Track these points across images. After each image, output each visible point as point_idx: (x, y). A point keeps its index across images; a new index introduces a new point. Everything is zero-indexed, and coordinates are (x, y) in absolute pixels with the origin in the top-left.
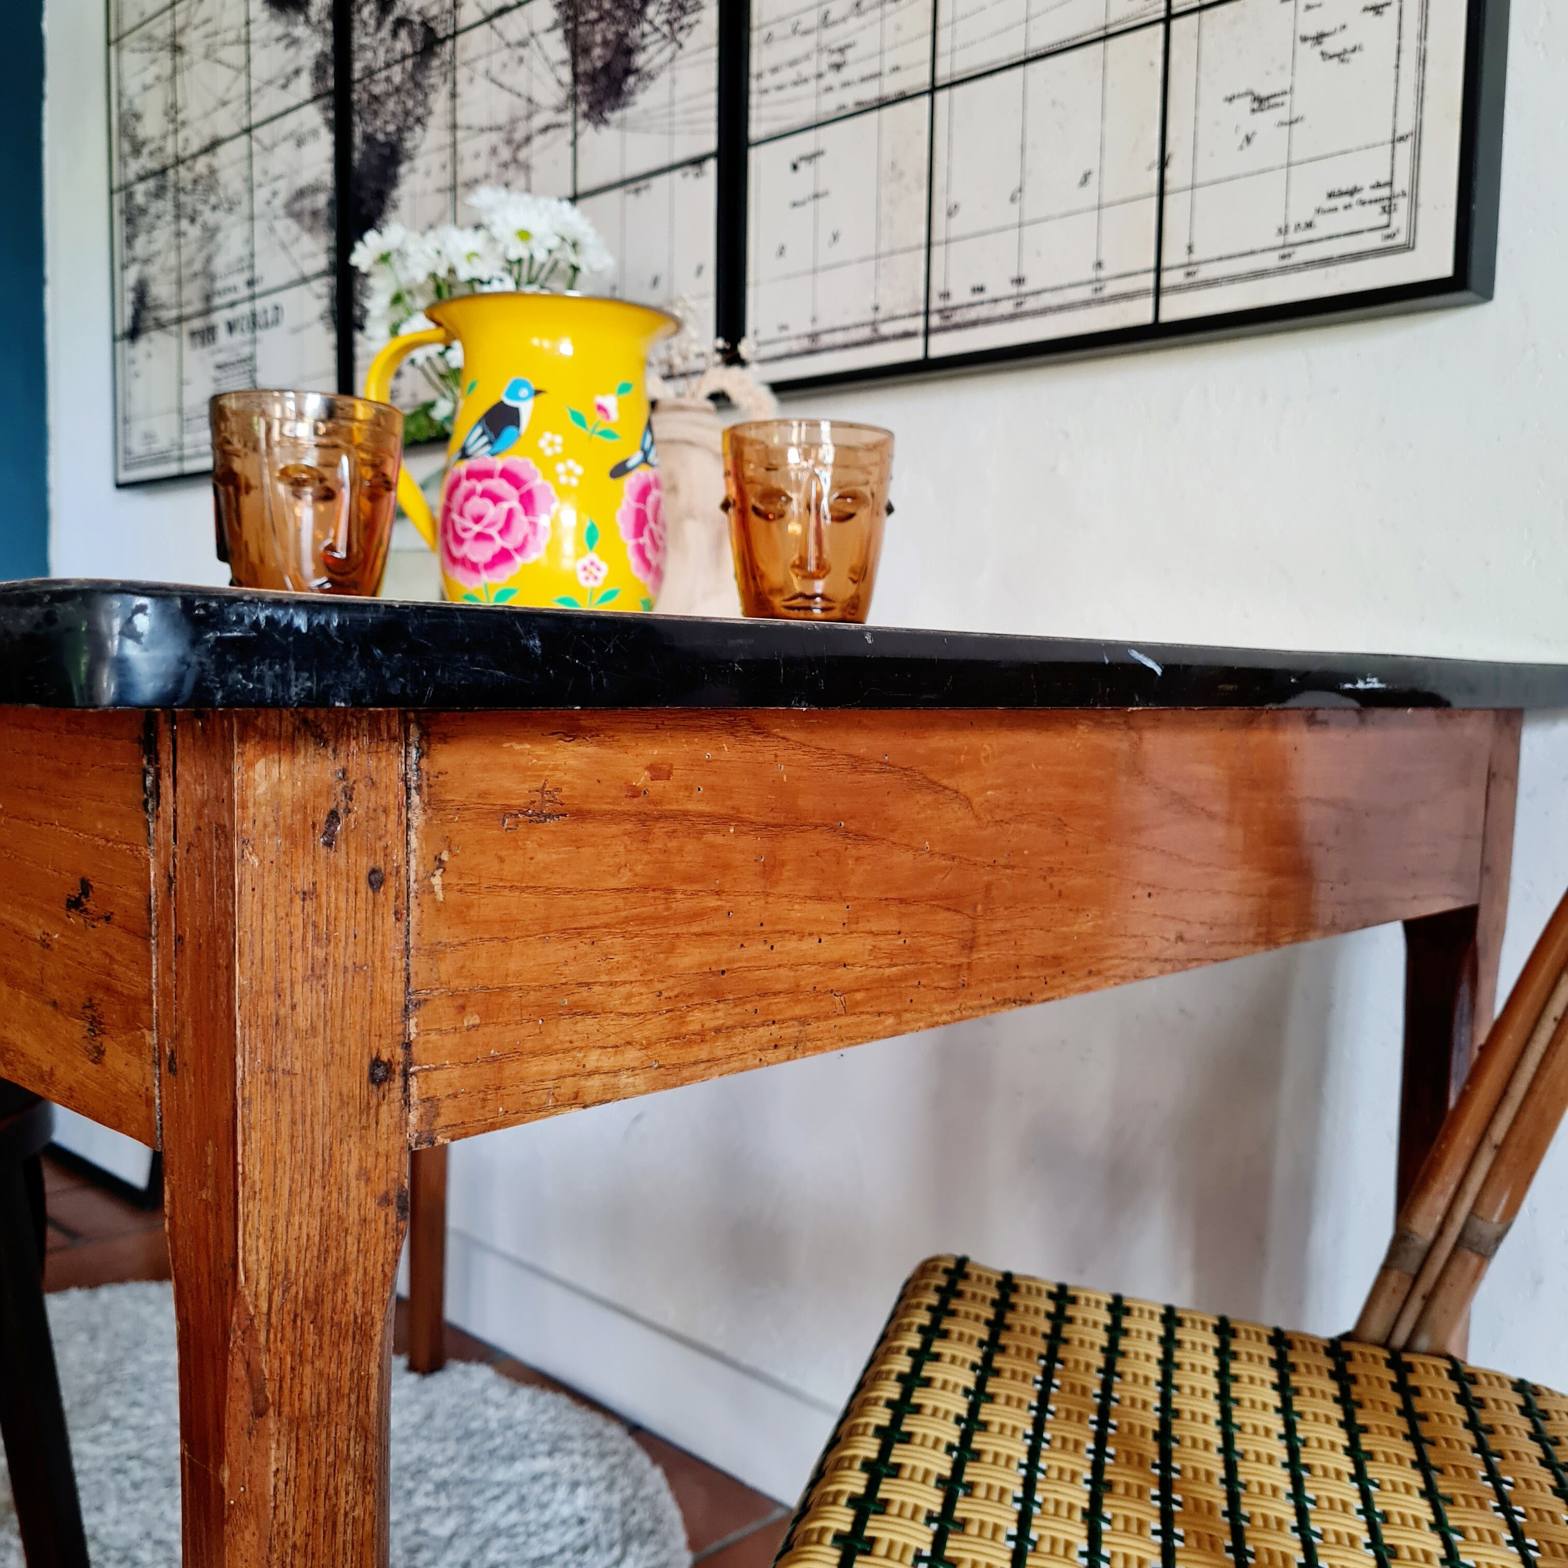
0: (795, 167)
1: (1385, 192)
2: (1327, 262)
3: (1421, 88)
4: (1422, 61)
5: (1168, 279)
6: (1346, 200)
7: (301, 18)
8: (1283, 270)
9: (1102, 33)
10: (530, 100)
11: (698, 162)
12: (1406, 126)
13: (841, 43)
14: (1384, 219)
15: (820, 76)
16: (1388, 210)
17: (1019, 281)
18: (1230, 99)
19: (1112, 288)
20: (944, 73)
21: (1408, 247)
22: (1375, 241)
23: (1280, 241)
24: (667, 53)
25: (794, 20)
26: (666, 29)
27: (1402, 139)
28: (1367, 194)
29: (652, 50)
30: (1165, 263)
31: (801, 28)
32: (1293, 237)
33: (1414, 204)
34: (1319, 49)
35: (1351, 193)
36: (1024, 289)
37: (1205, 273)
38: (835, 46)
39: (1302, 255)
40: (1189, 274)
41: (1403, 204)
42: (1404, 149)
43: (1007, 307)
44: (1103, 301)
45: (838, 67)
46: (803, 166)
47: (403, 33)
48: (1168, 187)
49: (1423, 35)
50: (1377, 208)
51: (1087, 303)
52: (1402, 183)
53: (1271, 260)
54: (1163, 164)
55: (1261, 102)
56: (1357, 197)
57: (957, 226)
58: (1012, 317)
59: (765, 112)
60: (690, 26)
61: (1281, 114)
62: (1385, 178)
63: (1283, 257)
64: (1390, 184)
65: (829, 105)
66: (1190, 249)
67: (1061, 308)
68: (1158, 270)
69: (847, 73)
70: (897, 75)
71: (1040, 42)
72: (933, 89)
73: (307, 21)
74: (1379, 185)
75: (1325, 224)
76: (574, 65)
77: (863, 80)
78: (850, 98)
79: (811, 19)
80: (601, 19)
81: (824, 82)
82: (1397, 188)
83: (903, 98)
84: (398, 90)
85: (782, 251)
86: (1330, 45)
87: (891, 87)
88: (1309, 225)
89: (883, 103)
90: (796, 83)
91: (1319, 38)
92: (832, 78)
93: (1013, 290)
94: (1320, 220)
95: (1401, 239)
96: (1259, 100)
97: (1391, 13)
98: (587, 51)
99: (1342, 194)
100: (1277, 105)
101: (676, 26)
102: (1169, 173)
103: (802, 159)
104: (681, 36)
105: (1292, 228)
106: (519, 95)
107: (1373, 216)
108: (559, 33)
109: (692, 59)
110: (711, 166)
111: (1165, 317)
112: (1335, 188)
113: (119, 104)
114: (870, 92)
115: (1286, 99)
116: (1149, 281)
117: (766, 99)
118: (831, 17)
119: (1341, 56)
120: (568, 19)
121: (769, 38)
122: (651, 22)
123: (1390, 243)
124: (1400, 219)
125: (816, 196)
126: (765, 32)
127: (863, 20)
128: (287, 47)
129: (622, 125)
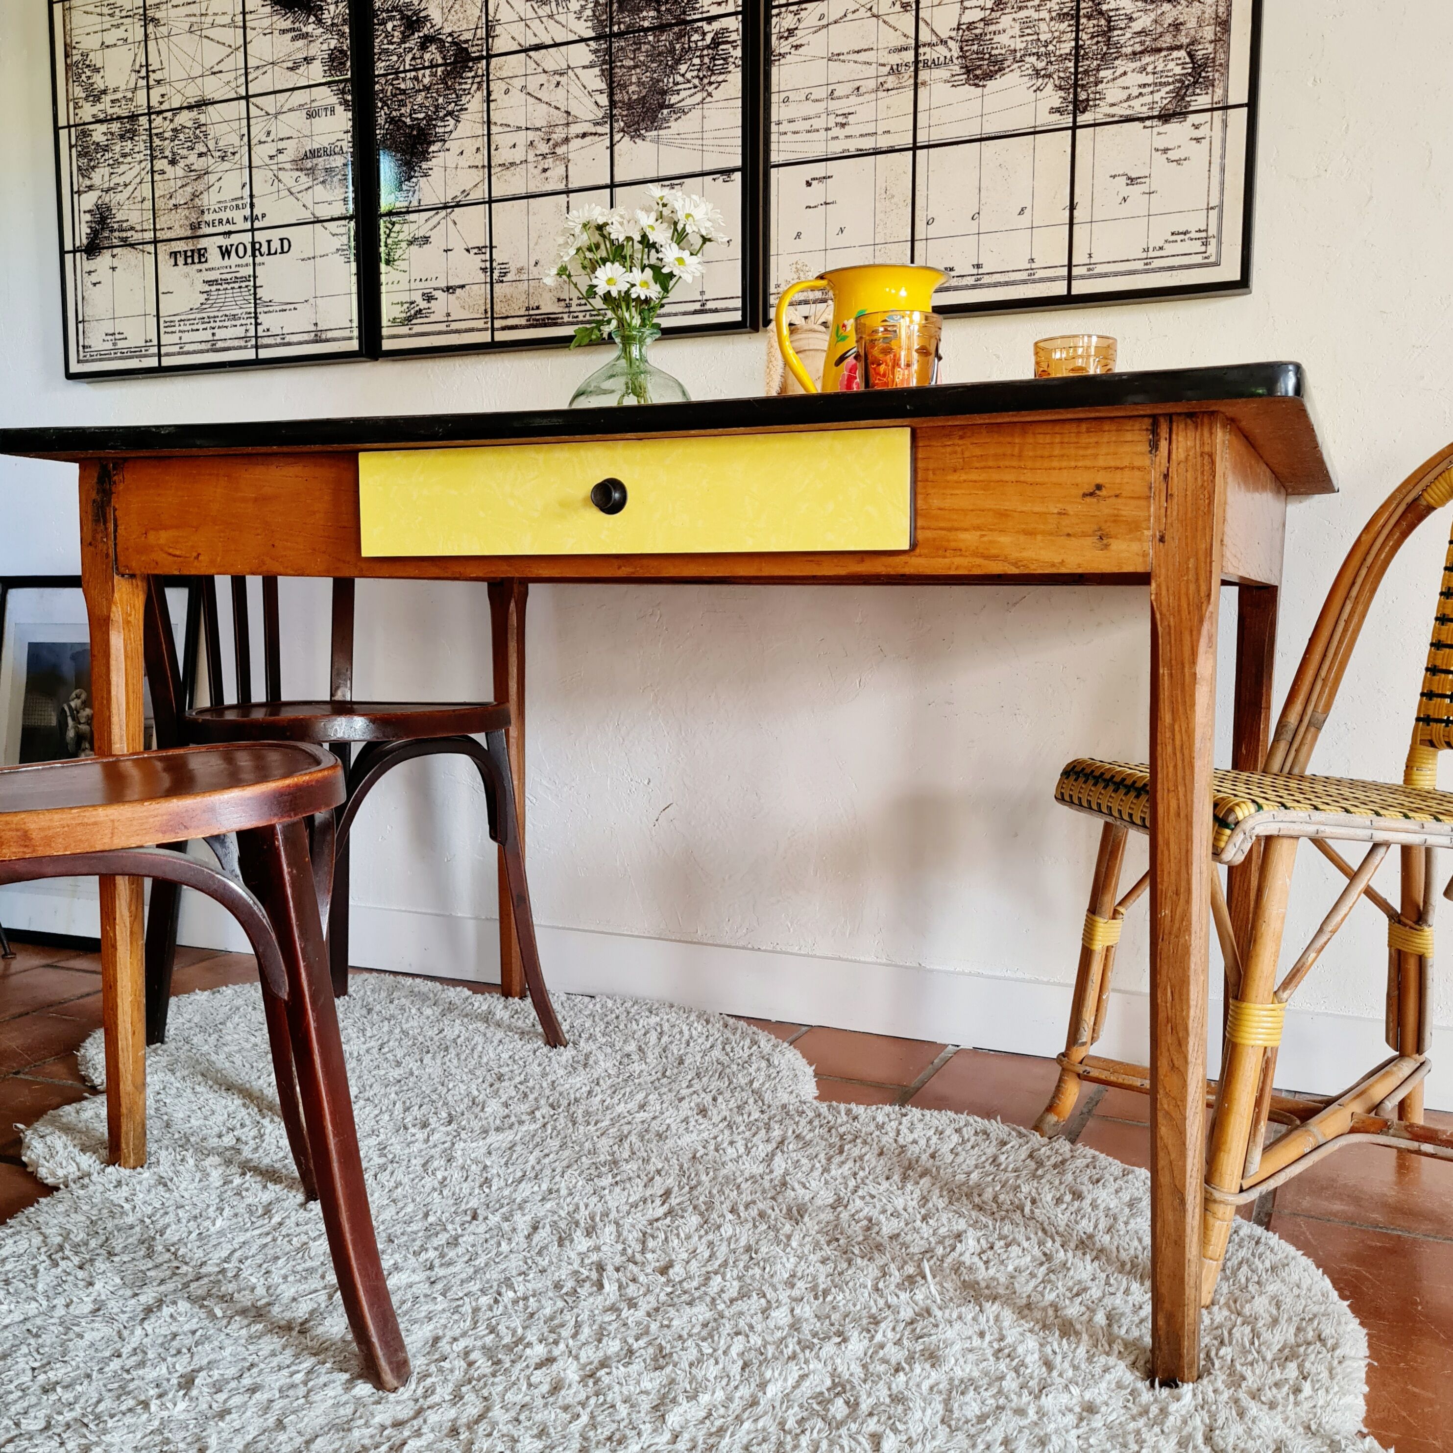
0: (809, 184)
1: (1204, 235)
2: (1171, 268)
3: (1222, 183)
4: (1223, 170)
5: (1075, 271)
6: (1182, 237)
7: (312, 19)
8: (1147, 271)
9: (1032, 130)
10: (568, 113)
11: (727, 172)
12: (1214, 202)
13: (846, 111)
14: (1203, 249)
15: (827, 129)
16: (1205, 244)
17: (978, 266)
18: (1114, 177)
19: (1040, 274)
20: (922, 139)
21: (1217, 264)
22: (1198, 259)
23: (1144, 255)
24: (698, 97)
25: (808, 91)
26: (696, 81)
27: (1212, 208)
28: (1194, 235)
29: (683, 94)
30: (1074, 262)
31: (813, 97)
32: (1151, 254)
33: (1220, 243)
34: (1165, 156)
35: (1185, 233)
36: (981, 271)
37: (1099, 269)
38: (839, 112)
39: (1156, 263)
40: (1089, 270)
41: (1213, 242)
42: (1214, 214)
43: (970, 281)
44: (1034, 281)
45: (843, 125)
46: (814, 183)
47: (433, 48)
48: (1075, 221)
49: (1223, 157)
50: (1199, 242)
51: (1024, 282)
52: (1213, 231)
53: (1139, 265)
54: (1072, 207)
55: (1132, 181)
56: (1188, 236)
57: (932, 231)
58: (974, 287)
59: (782, 146)
60: (719, 83)
61: (1144, 188)
62: (1203, 227)
63: (1146, 264)
64: (1207, 231)
65: (836, 148)
66: (1090, 256)
67: (1007, 284)
68: (1070, 266)
69: (848, 130)
70: (887, 135)
71: (990, 129)
72: (915, 148)
73: (319, 22)
74: (1200, 231)
75: (1169, 249)
76: (611, 95)
77: (861, 135)
78: (852, 146)
79: (822, 93)
80: (635, 67)
81: (831, 134)
82: (1210, 234)
83: (892, 150)
84: (427, 89)
85: (799, 235)
86: (1171, 155)
87: (884, 143)
88: (1161, 248)
89: (877, 152)
90: (809, 132)
91: (1166, 150)
92: (836, 131)
93: (975, 271)
94: (1166, 246)
95: (1212, 259)
96: (1132, 179)
97: (1205, 143)
98: (624, 87)
99: (1179, 234)
100: (1141, 183)
101: (706, 81)
102: (1076, 213)
103: (814, 179)
104: (710, 89)
105: (1151, 249)
106: (557, 108)
107: (1197, 246)
108: (597, 70)
109: (720, 105)
110: (738, 176)
111: (1074, 292)
112: (1176, 230)
113: (67, 56)
114: (868, 144)
115: (1147, 180)
116: (1064, 272)
117: (783, 138)
118: (836, 94)
119: (1178, 161)
120: (604, 62)
121: (786, 100)
122: (683, 75)
123: (1206, 261)
124: (1212, 249)
125: (826, 204)
126: (783, 95)
127: (861, 99)
128: (293, 39)
129: (657, 140)
